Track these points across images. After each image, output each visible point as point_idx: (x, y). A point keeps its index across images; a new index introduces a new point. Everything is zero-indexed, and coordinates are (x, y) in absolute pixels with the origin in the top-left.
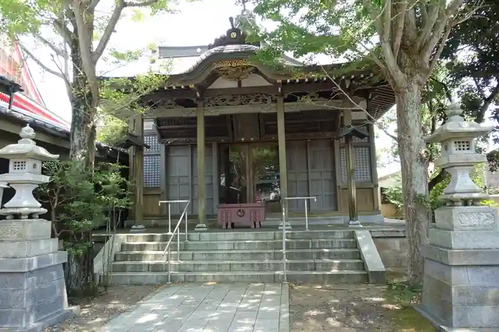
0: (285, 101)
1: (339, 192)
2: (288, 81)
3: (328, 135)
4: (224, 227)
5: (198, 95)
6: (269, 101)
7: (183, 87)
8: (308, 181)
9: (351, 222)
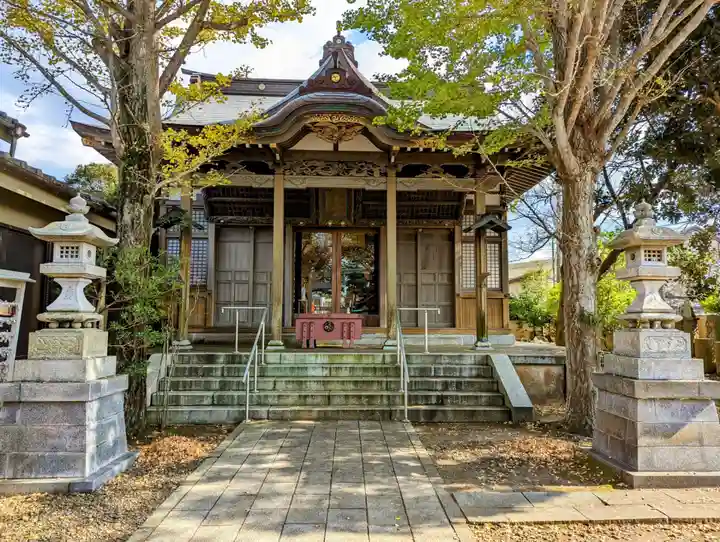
0: (399, 175)
1: (458, 301)
2: (409, 149)
3: (447, 224)
4: (304, 345)
5: (278, 158)
6: (377, 173)
7: (260, 146)
8: (416, 286)
9: (479, 344)
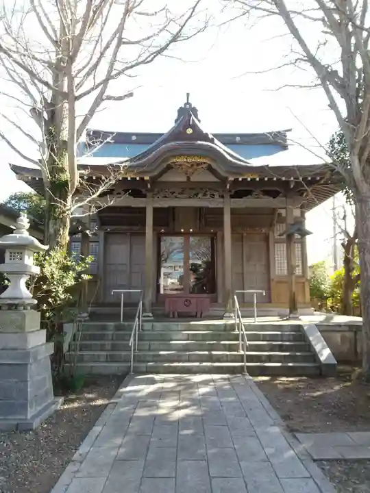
0: (232, 197)
1: (273, 284)
3: (264, 230)
4: (171, 316)
5: (149, 186)
6: (217, 196)
7: (138, 179)
8: (243, 274)
9: (291, 316)
